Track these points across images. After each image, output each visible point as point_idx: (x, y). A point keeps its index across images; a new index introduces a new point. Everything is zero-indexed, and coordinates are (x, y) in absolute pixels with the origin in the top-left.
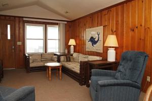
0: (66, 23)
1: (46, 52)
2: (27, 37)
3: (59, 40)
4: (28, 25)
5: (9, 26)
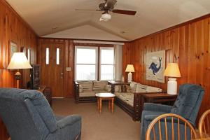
0: (123, 44)
2: (78, 62)
3: (115, 65)
4: (79, 48)
5: (58, 50)
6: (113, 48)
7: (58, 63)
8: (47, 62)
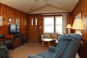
1: (55, 32)
2: (45, 24)
4: (45, 18)
5: (36, 19)
6: (62, 16)
7: (36, 25)
8: (32, 25)
